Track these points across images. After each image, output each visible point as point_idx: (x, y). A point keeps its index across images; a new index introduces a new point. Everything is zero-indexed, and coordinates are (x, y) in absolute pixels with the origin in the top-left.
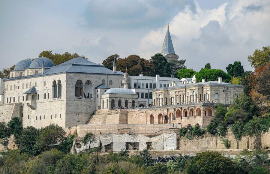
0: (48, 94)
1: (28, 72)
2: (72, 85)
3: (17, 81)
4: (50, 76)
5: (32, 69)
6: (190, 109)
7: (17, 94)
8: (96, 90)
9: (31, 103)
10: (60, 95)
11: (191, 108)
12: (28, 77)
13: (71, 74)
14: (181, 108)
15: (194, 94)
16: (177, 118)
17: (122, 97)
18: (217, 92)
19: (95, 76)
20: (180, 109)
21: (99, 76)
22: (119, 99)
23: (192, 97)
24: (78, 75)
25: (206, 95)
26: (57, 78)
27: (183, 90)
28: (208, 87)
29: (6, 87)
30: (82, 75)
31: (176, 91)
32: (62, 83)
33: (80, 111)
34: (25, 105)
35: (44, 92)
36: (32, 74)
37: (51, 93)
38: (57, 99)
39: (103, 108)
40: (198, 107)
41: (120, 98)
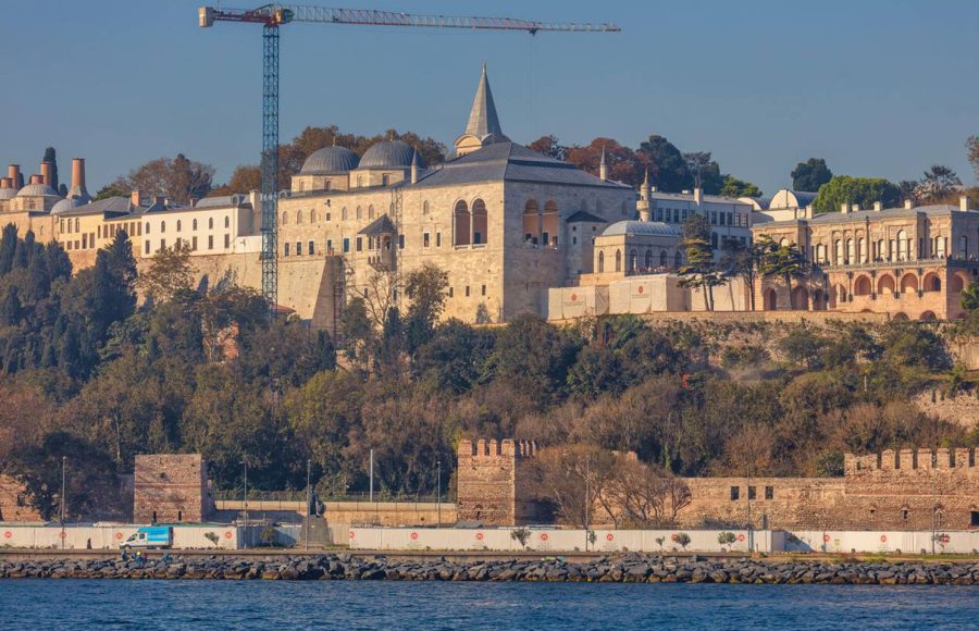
0: (439, 234)
1: (359, 179)
2: (516, 213)
3: (324, 200)
4: (443, 189)
5: (374, 172)
6: (902, 274)
7: (323, 233)
8: (572, 225)
9: (383, 257)
10: (480, 238)
11: (906, 272)
12: (360, 190)
13: (515, 185)
14: (874, 273)
15: (901, 238)
16: (856, 298)
17: (652, 243)
18: (965, 234)
19: (566, 189)
20: (869, 275)
21: (574, 190)
22: (647, 248)
23: (894, 244)
24: (528, 186)
25: (937, 240)
26: (470, 193)
27: (859, 226)
28: (944, 220)
29: (280, 216)
30: (536, 186)
31: (835, 228)
32: (488, 207)
33: (533, 278)
34: (362, 261)
35: (422, 230)
36: (375, 183)
37: (448, 233)
38: (470, 247)
39: (601, 270)
40: (931, 270)
41: (650, 246)
